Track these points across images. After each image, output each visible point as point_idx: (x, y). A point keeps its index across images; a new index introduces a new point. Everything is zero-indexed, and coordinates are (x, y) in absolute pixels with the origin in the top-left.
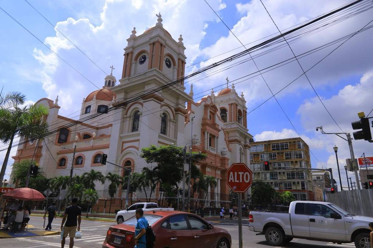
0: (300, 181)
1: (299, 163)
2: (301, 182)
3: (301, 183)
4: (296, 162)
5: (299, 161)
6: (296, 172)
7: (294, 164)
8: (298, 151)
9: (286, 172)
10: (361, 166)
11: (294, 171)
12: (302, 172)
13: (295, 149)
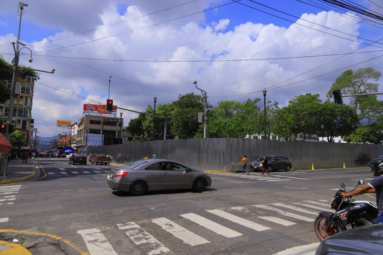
0: (21, 119)
1: (24, 99)
2: (23, 120)
3: (23, 122)
4: (22, 97)
5: (25, 97)
6: (18, 108)
7: (18, 99)
8: (27, 85)
9: (4, 107)
10: (85, 111)
11: (16, 107)
12: (26, 109)
13: (22, 82)
